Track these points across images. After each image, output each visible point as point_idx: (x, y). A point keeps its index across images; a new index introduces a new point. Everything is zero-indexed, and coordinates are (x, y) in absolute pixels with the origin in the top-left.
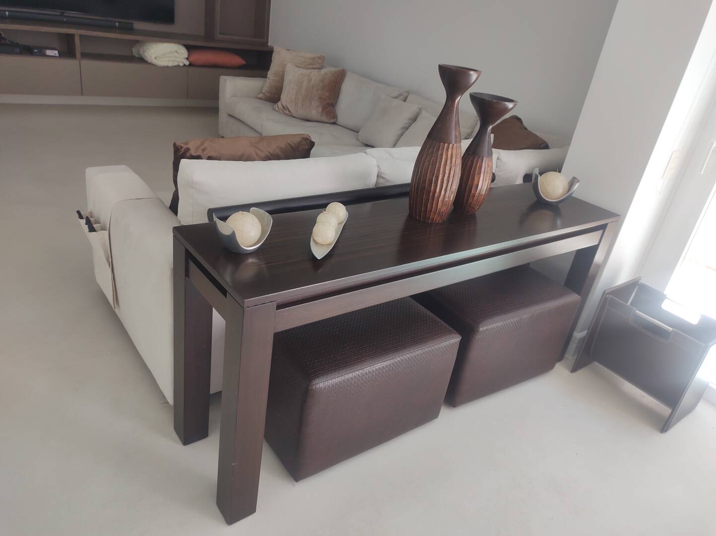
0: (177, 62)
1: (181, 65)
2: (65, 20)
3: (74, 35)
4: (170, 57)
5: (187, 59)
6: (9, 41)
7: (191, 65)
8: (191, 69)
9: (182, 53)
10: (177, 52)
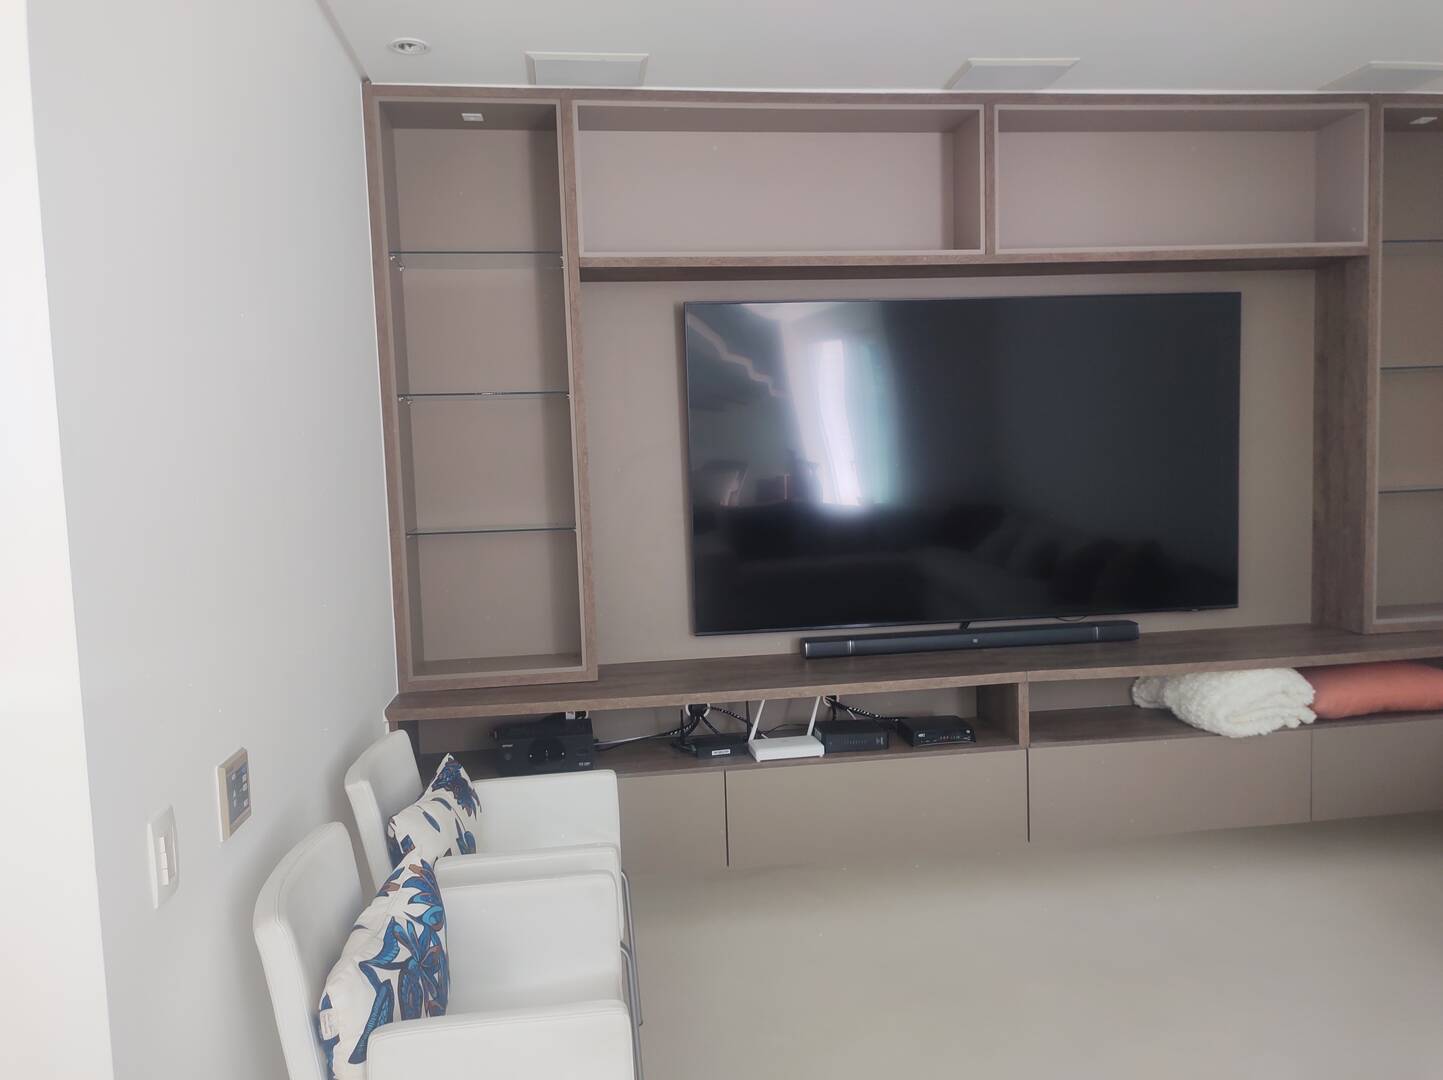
0: (1283, 718)
1: (1294, 724)
2: (975, 641)
3: (1017, 684)
4: (1263, 708)
5: (1310, 707)
6: (854, 712)
7: (1321, 720)
8: (1325, 732)
9: (1299, 693)
10: (1284, 692)
